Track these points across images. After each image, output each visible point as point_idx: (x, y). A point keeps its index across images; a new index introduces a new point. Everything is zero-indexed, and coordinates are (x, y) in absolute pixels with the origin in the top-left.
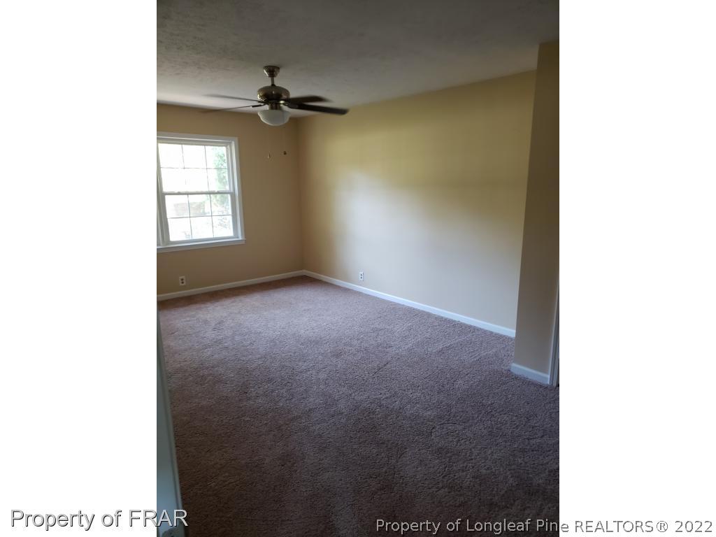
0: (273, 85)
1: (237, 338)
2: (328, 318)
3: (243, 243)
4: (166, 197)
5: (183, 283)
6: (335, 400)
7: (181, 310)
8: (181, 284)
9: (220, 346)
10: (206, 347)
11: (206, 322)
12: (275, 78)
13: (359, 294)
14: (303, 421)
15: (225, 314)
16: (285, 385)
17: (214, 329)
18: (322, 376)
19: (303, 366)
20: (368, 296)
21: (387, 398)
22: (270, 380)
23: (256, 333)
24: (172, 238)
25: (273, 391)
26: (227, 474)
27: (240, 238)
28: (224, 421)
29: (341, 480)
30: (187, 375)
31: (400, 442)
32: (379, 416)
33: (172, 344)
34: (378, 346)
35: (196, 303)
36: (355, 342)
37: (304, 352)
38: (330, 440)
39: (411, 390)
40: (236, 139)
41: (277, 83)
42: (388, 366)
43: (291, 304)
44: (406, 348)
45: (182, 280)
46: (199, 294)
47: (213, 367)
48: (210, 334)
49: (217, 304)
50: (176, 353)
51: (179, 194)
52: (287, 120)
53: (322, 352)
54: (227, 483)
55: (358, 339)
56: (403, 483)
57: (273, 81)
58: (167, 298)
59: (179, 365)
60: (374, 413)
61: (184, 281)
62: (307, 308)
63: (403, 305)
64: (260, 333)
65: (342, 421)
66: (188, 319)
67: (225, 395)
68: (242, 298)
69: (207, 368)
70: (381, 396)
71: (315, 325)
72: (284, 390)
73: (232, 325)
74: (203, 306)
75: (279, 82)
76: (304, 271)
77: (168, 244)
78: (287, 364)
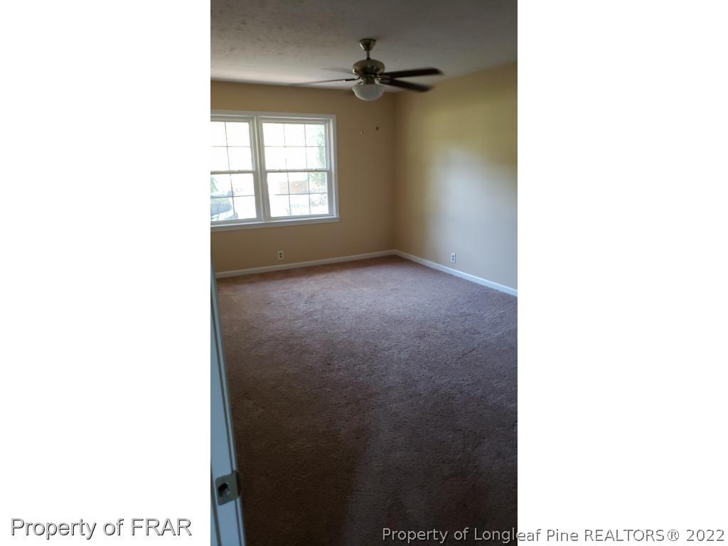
0: (368, 59)
1: (326, 312)
2: (415, 299)
3: (338, 221)
4: (269, 174)
5: (281, 257)
6: (414, 381)
7: (279, 282)
8: (280, 258)
9: (310, 318)
10: (298, 318)
11: (299, 295)
12: (371, 52)
13: (450, 276)
14: (381, 397)
15: (318, 289)
16: (367, 361)
17: (306, 302)
18: (404, 355)
19: (386, 344)
20: (459, 279)
21: (468, 385)
22: (353, 355)
23: (343, 309)
24: (273, 215)
25: (354, 366)
26: (305, 439)
27: (335, 216)
28: (307, 390)
29: (413, 461)
30: (278, 342)
31: (478, 431)
32: (459, 402)
33: (268, 313)
34: (465, 332)
35: (292, 276)
36: (440, 325)
37: (388, 330)
38: (406, 420)
39: (496, 379)
40: (335, 117)
41: (372, 57)
42: (474, 353)
43: (379, 282)
44: (496, 336)
45: (281, 254)
46: (295, 269)
47: (301, 337)
48: (302, 307)
49: (310, 279)
50: (270, 322)
51: (280, 171)
52: (381, 94)
53: (406, 332)
54: (304, 447)
55: (444, 323)
56: (477, 473)
57: (368, 54)
58: (267, 271)
59: (272, 334)
60: (453, 398)
61: (282, 256)
62: (394, 287)
63: (497, 291)
64: (348, 308)
65: (421, 402)
66: (283, 291)
67: (310, 365)
68: (334, 274)
69: (297, 338)
70: (463, 382)
71: (400, 305)
72: (366, 365)
73: (323, 299)
74: (298, 279)
75: (374, 55)
76: (395, 250)
77: (268, 220)
78: (371, 341)
